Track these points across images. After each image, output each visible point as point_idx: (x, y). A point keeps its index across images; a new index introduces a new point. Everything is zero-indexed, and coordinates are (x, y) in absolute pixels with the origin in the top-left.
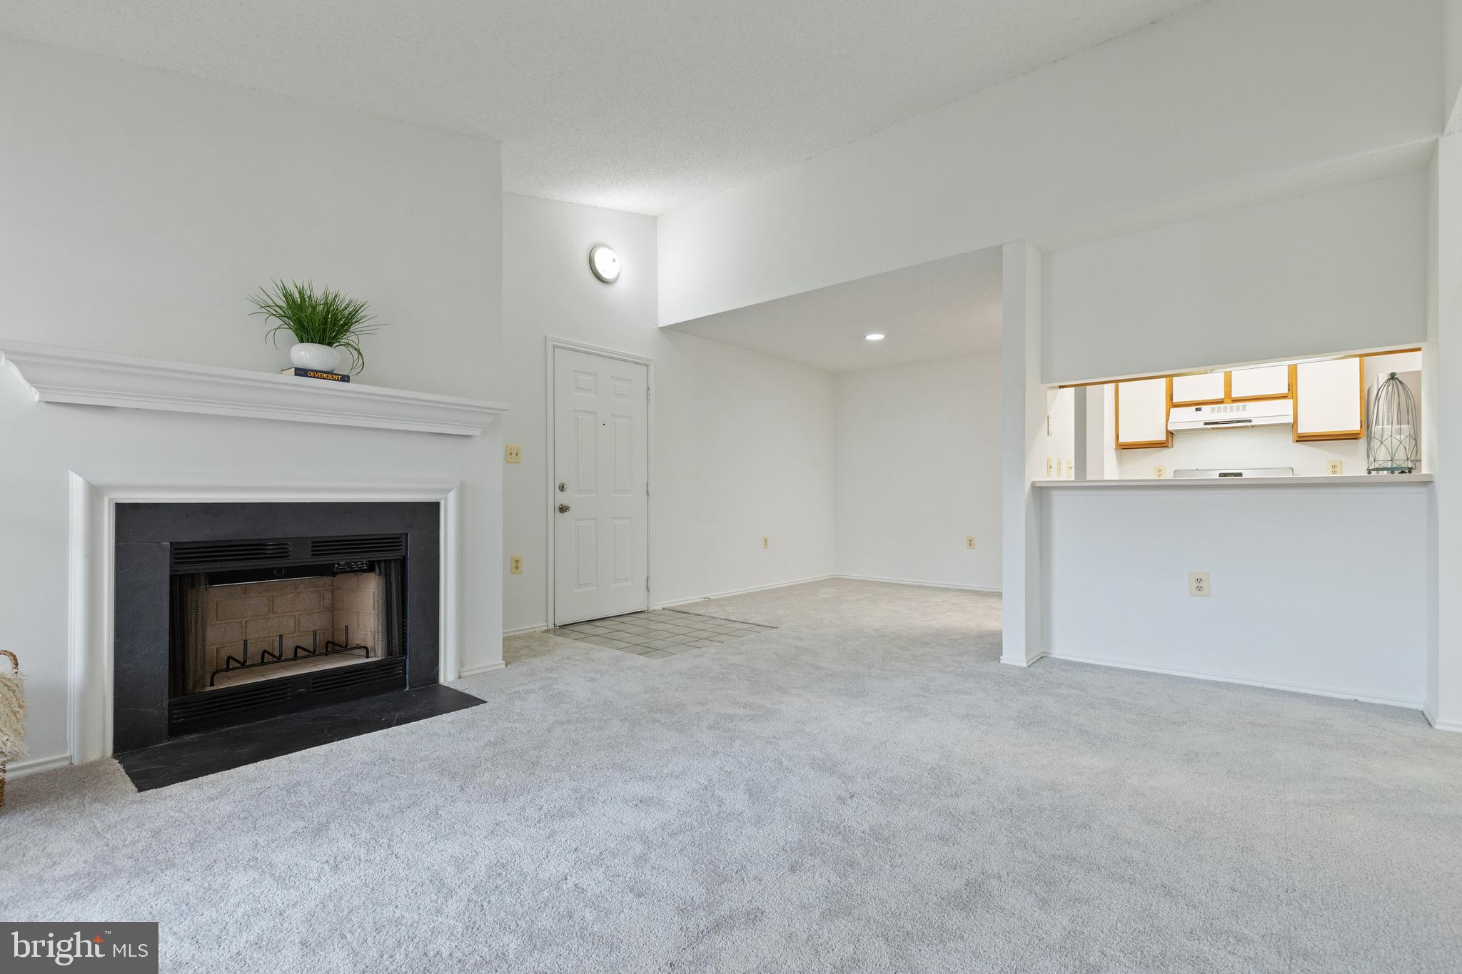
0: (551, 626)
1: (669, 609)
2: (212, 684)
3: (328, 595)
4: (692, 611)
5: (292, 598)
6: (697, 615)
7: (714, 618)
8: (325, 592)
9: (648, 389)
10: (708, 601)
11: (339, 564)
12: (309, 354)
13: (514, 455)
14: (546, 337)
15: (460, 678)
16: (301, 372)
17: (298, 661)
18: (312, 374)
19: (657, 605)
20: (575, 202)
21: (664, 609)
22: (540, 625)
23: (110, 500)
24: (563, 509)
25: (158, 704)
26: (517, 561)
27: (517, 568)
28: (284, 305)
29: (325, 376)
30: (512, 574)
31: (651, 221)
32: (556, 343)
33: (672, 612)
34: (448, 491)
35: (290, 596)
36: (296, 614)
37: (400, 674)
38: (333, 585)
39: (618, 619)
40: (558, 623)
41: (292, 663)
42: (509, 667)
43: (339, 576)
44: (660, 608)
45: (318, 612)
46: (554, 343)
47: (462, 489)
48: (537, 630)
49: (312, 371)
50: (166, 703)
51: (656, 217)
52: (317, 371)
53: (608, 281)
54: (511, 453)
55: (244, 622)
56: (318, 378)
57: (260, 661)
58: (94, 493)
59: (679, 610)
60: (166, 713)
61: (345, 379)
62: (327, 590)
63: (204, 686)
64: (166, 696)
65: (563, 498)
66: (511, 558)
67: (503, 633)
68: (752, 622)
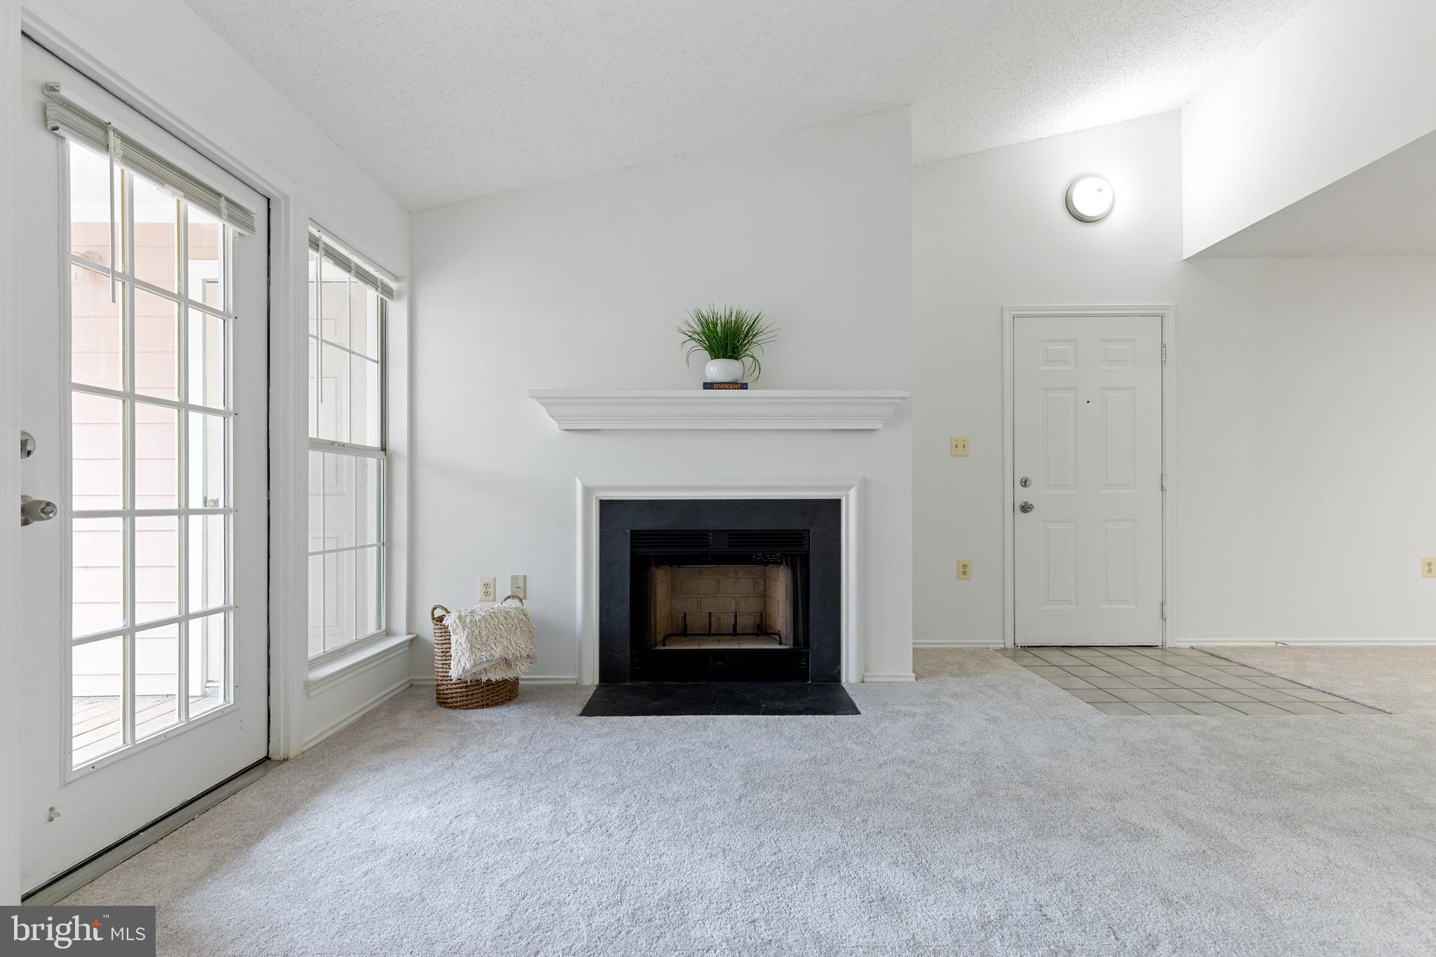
0: (1010, 644)
1: (1200, 650)
2: (664, 645)
3: (761, 583)
4: (1236, 659)
5: (733, 582)
6: (1243, 665)
7: (1271, 675)
8: (759, 580)
9: (1163, 346)
10: (1282, 648)
11: (757, 556)
12: (717, 369)
13: (960, 447)
14: (1002, 307)
15: (863, 682)
16: (708, 386)
17: (736, 637)
18: (717, 386)
19: (1181, 639)
20: (1043, 136)
21: (1192, 648)
22: (996, 642)
23: (596, 497)
24: (1026, 508)
25: (624, 654)
26: (965, 566)
27: (964, 573)
28: (699, 329)
29: (727, 386)
30: (958, 579)
31: (1172, 118)
32: (1015, 313)
33: (1204, 654)
34: (850, 488)
35: (733, 580)
36: (737, 596)
37: (804, 665)
38: (765, 574)
39: (1110, 652)
40: (1020, 642)
41: (731, 637)
42: (919, 681)
43: (769, 566)
44: (1188, 645)
45: (754, 597)
46: (1013, 313)
47: (865, 487)
48: (989, 646)
49: (717, 383)
50: (628, 653)
51: (1178, 111)
52: (721, 383)
53: (1096, 219)
54: (956, 445)
55: (699, 599)
56: (721, 389)
57: (707, 632)
58: (587, 491)
59: (1211, 652)
60: (629, 660)
61: (744, 386)
62: (761, 578)
63: (656, 644)
64: (628, 648)
65: (1023, 495)
66: (958, 561)
67: (914, 644)
68: (1338, 693)
